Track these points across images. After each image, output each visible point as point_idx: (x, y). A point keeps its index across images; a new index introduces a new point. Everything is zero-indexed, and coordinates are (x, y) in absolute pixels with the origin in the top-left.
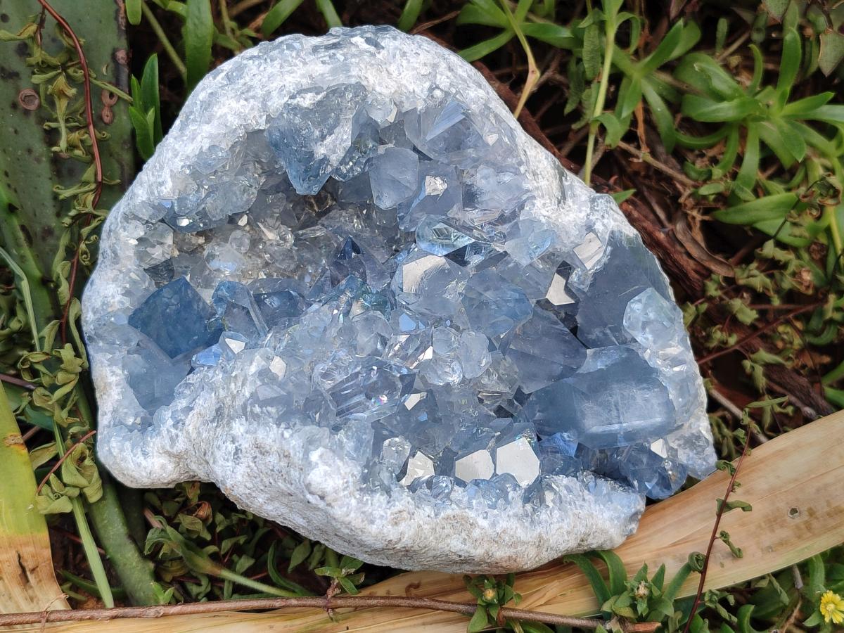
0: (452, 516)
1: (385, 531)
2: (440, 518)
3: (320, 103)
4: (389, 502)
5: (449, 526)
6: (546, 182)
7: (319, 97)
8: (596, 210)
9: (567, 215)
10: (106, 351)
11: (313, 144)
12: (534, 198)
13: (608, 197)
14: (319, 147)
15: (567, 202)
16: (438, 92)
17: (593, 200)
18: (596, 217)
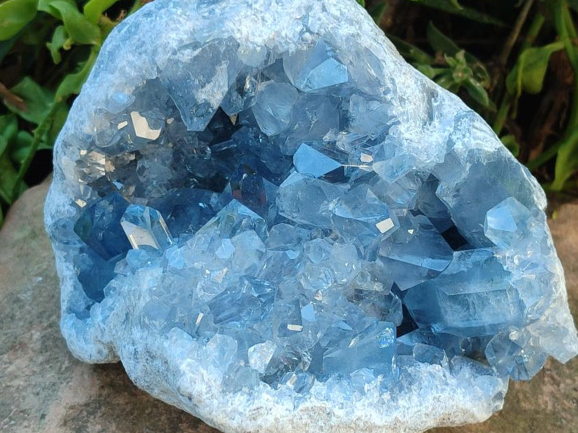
0: (310, 408)
1: (244, 425)
2: (298, 410)
3: (196, 58)
4: (249, 400)
5: (306, 416)
6: (413, 106)
7: (197, 52)
8: (458, 129)
9: (431, 136)
10: (62, 250)
11: (194, 91)
12: (399, 123)
13: (474, 115)
14: (200, 94)
15: (433, 123)
16: (307, 35)
17: (458, 119)
18: (458, 136)
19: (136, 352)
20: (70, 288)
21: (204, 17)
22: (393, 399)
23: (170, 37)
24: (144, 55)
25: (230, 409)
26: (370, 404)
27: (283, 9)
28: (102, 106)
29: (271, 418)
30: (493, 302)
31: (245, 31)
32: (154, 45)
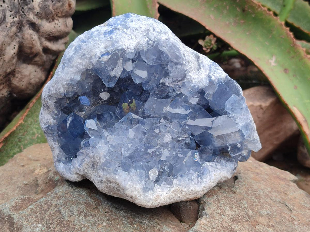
0: (174, 190)
1: (153, 203)
2: (170, 192)
3: (110, 59)
4: (153, 193)
5: (174, 194)
6: (193, 64)
7: (109, 57)
8: (211, 71)
9: (202, 75)
10: (51, 137)
11: (109, 72)
12: (189, 72)
13: (216, 64)
14: (112, 73)
15: (201, 69)
16: (150, 42)
17: (210, 67)
18: (212, 74)
19: (101, 180)
20: (58, 152)
21: (109, 41)
22: (201, 179)
23: (96, 51)
24: (86, 59)
25: (147, 199)
26: (195, 184)
27: (138, 32)
28: (70, 82)
29: (162, 198)
30: (233, 136)
31: (126, 44)
32: (90, 55)
